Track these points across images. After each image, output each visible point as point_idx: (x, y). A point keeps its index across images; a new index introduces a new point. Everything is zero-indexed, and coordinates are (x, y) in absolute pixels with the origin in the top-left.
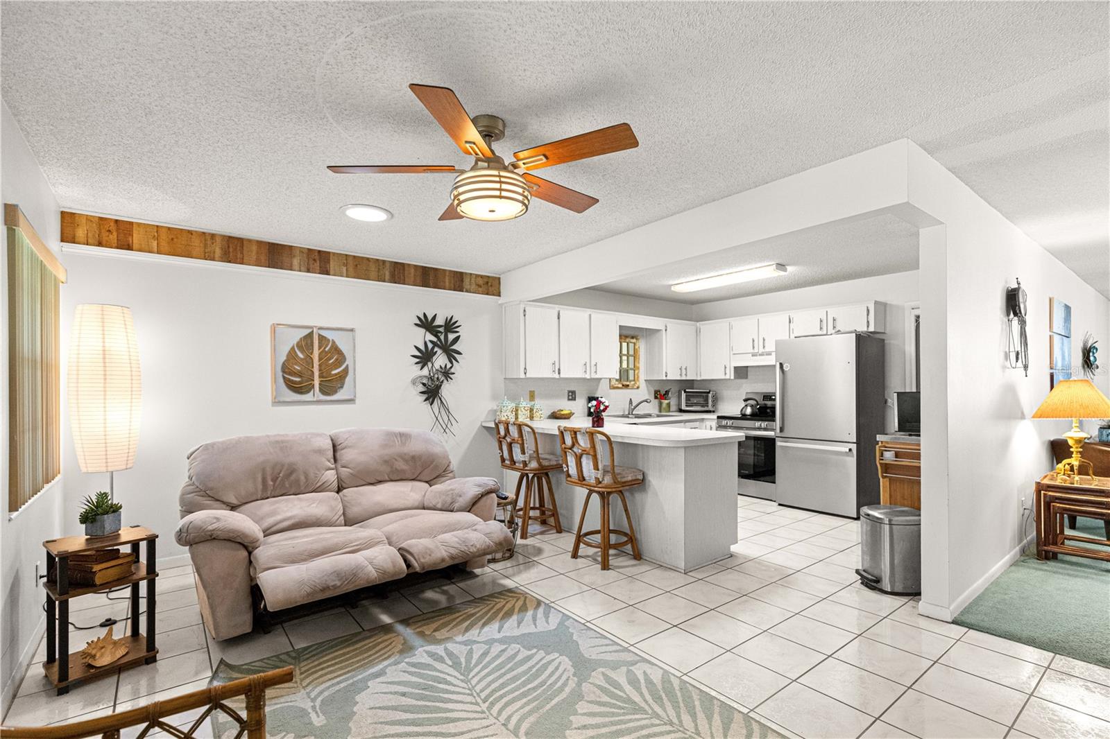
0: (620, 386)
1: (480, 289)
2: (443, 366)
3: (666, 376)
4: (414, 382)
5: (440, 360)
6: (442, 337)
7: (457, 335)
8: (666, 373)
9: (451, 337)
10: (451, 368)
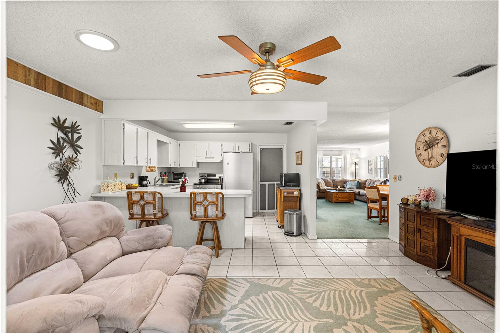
0: (150, 170)
1: (93, 107)
2: (71, 156)
3: (170, 166)
4: (50, 167)
5: (68, 152)
6: (70, 135)
7: (80, 135)
8: (170, 164)
9: (76, 136)
10: (76, 157)
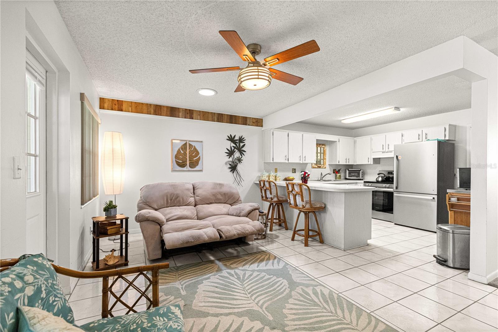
0: (317, 167)
1: (254, 124)
2: (238, 157)
3: (339, 163)
4: (226, 164)
5: (237, 154)
6: (238, 145)
7: (244, 144)
9: (242, 144)
10: (241, 158)
